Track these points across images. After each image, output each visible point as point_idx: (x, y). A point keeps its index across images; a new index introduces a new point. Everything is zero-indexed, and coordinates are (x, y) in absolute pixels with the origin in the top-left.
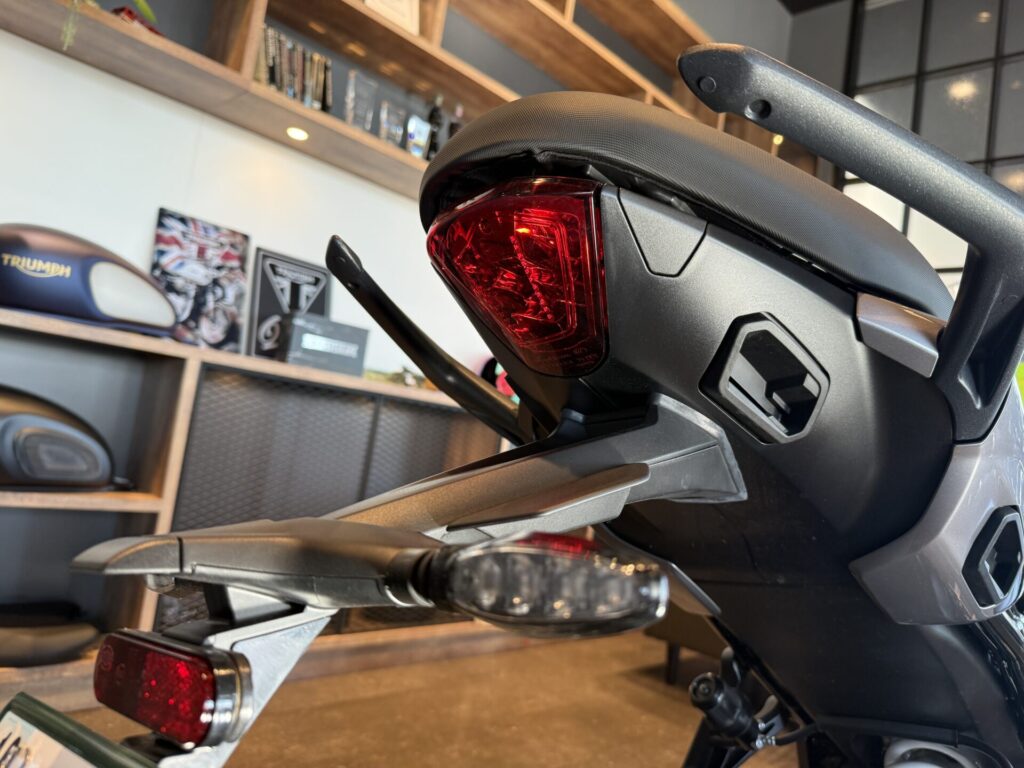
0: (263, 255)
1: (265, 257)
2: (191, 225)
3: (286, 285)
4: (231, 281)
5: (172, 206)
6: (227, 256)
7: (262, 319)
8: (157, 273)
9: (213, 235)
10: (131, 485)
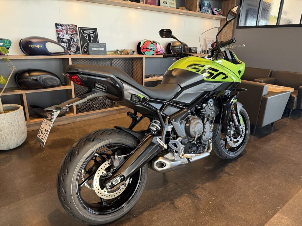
0: (80, 29)
1: (81, 29)
2: (63, 26)
3: (87, 35)
4: (75, 37)
5: (58, 23)
6: (72, 32)
7: (83, 45)
8: (59, 39)
9: (68, 27)
10: (65, 84)
